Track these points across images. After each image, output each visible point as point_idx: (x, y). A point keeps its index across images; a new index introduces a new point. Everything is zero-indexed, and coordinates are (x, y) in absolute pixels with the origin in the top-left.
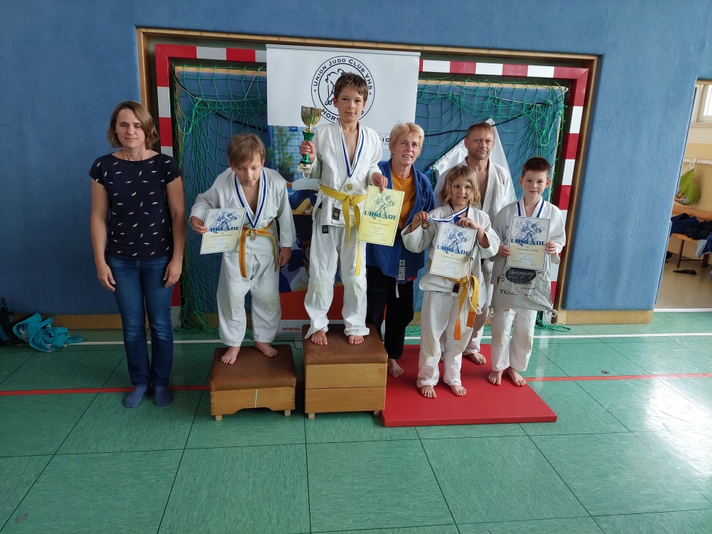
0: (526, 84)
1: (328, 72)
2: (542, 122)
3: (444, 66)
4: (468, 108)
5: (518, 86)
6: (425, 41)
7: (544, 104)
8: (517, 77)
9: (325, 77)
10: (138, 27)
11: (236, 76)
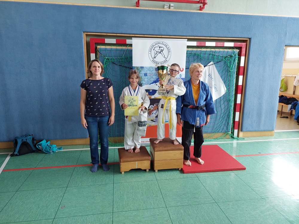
0: (224, 49)
1: (154, 47)
2: (230, 62)
3: (194, 44)
4: (204, 58)
5: (221, 50)
6: (187, 35)
7: (231, 56)
8: (220, 46)
9: (153, 49)
10: (84, 32)
11: (120, 49)
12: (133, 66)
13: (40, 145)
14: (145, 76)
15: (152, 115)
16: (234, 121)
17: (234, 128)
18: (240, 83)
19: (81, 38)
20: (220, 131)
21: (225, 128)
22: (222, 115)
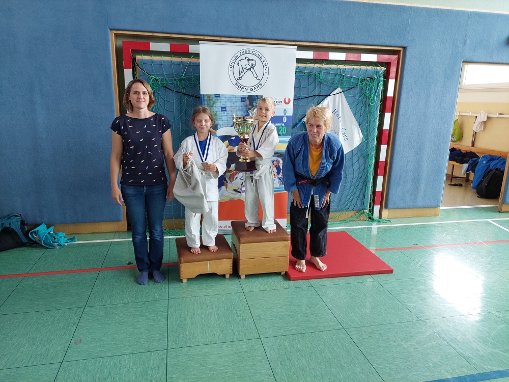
1: (239, 59)
3: (309, 55)
4: (325, 81)
6: (298, 39)
7: (371, 78)
8: (354, 61)
9: (237, 62)
10: (111, 30)
11: (177, 62)
12: (202, 92)
13: (36, 233)
14: (223, 112)
15: (235, 181)
16: (374, 192)
17: (373, 202)
18: (386, 126)
19: (107, 40)
20: (351, 208)
21: (359, 203)
22: (354, 181)
